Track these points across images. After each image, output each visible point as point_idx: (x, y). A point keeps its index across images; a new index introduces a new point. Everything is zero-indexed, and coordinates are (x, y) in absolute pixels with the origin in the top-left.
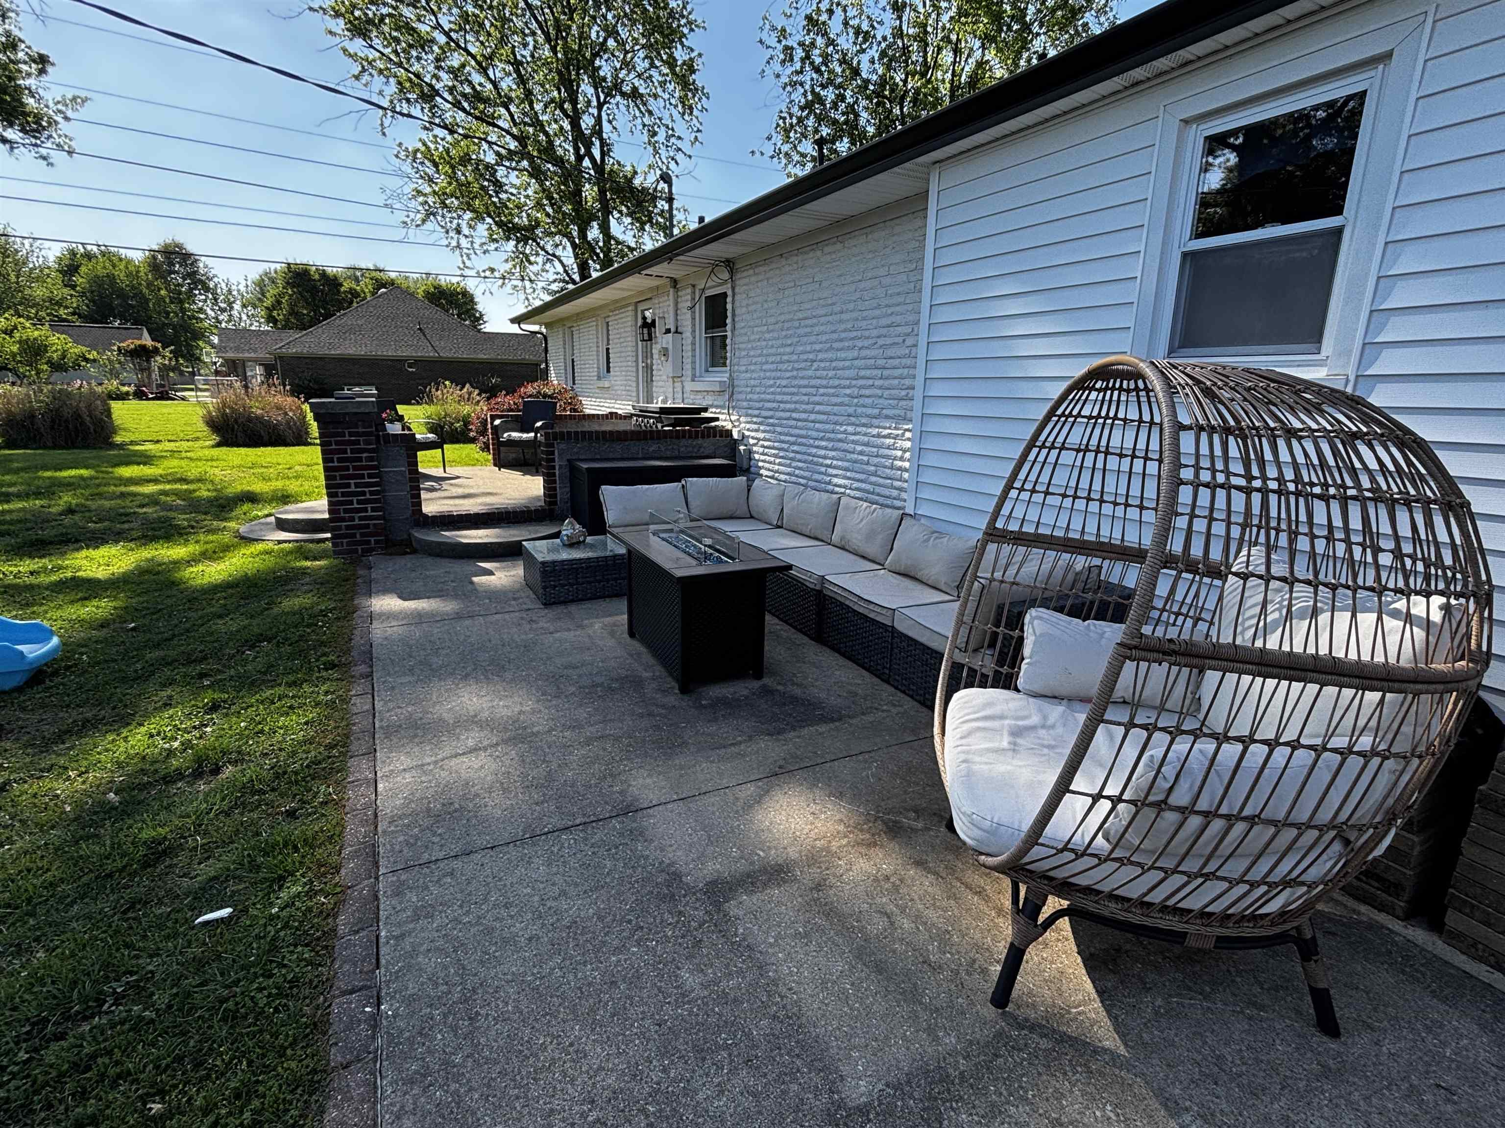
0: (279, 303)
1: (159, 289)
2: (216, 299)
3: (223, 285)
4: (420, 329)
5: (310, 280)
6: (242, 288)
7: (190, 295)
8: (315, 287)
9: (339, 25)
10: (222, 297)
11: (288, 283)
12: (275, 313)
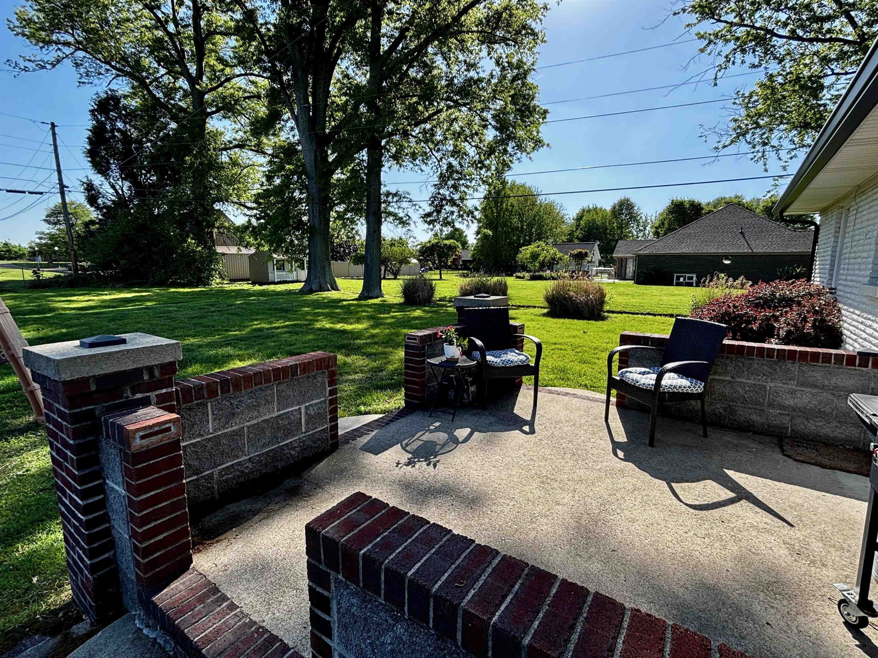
0: (663, 224)
1: (613, 223)
2: (638, 225)
3: (644, 218)
4: (742, 233)
5: (684, 208)
6: (653, 218)
7: (628, 224)
8: (685, 212)
9: (694, 18)
10: (642, 224)
11: (670, 212)
12: (659, 230)
